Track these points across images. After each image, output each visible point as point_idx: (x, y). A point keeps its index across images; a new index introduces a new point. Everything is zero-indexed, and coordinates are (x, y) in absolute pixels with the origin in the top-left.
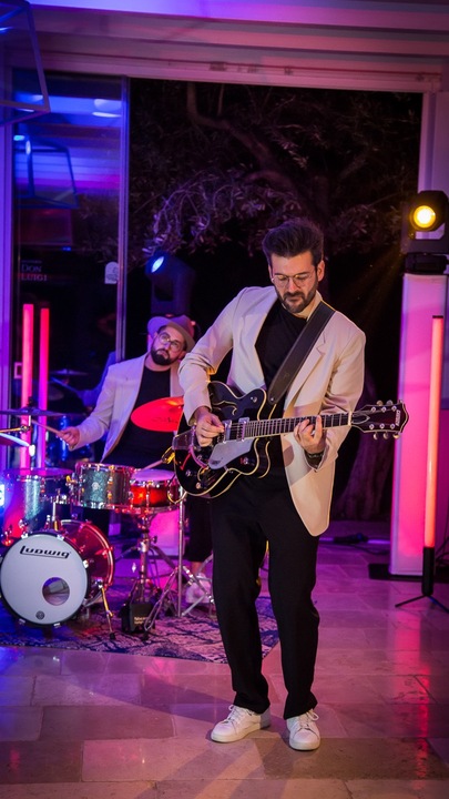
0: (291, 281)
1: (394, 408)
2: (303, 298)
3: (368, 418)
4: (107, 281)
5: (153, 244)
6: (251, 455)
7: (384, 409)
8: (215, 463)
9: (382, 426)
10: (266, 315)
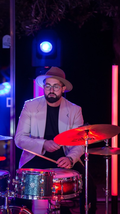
4: (4, 47)
5: (32, 23)
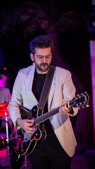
0: (44, 58)
1: (83, 95)
2: (48, 65)
3: (75, 102)
6: (38, 131)
7: (80, 97)
8: (26, 139)
9: (81, 104)
10: (33, 76)
